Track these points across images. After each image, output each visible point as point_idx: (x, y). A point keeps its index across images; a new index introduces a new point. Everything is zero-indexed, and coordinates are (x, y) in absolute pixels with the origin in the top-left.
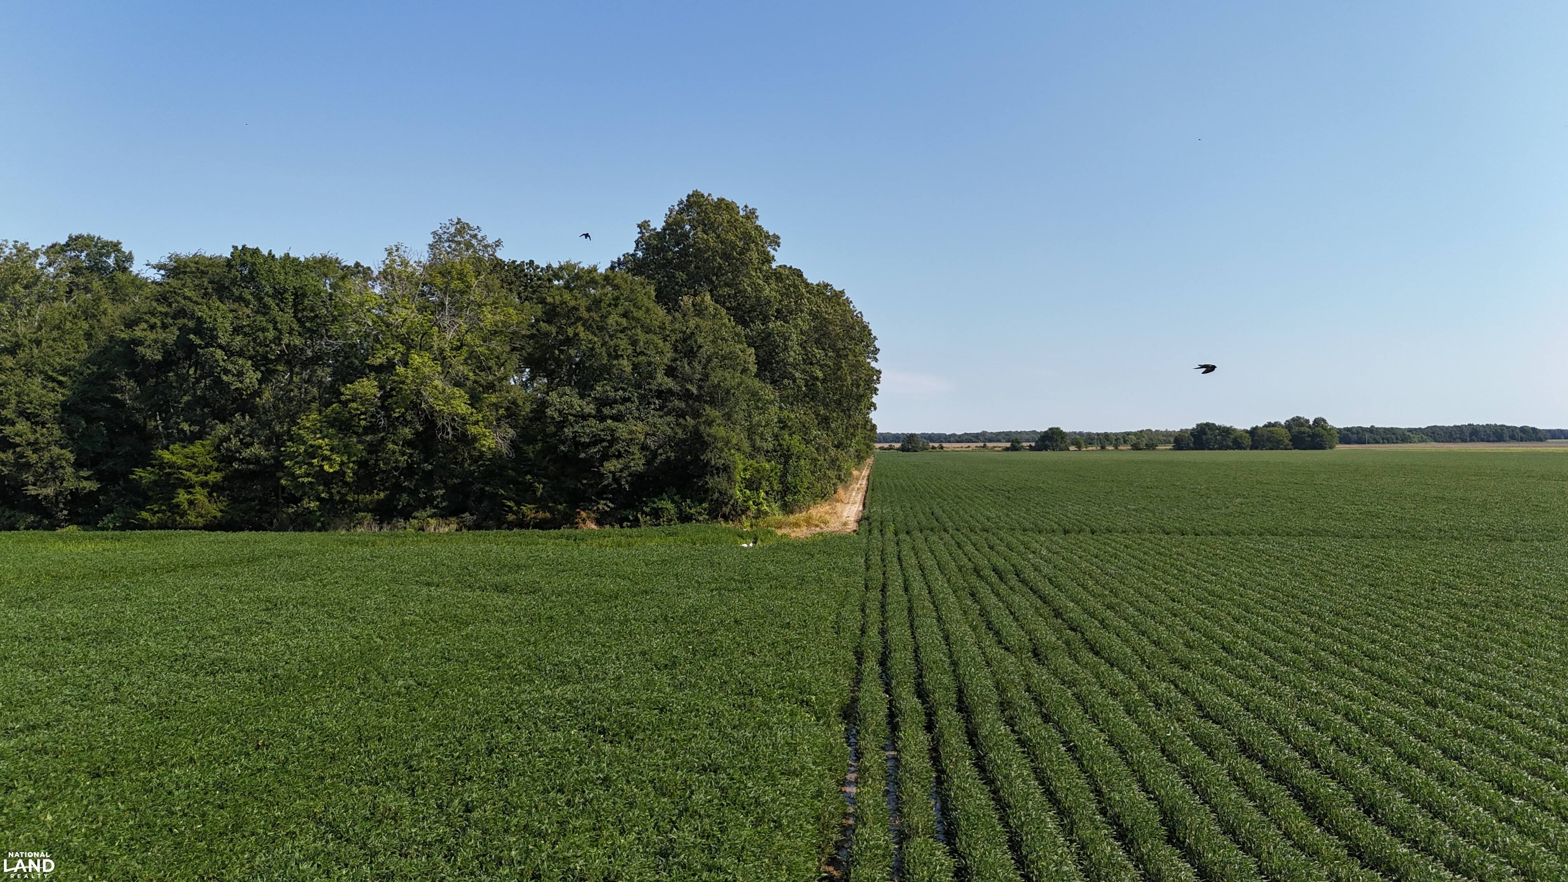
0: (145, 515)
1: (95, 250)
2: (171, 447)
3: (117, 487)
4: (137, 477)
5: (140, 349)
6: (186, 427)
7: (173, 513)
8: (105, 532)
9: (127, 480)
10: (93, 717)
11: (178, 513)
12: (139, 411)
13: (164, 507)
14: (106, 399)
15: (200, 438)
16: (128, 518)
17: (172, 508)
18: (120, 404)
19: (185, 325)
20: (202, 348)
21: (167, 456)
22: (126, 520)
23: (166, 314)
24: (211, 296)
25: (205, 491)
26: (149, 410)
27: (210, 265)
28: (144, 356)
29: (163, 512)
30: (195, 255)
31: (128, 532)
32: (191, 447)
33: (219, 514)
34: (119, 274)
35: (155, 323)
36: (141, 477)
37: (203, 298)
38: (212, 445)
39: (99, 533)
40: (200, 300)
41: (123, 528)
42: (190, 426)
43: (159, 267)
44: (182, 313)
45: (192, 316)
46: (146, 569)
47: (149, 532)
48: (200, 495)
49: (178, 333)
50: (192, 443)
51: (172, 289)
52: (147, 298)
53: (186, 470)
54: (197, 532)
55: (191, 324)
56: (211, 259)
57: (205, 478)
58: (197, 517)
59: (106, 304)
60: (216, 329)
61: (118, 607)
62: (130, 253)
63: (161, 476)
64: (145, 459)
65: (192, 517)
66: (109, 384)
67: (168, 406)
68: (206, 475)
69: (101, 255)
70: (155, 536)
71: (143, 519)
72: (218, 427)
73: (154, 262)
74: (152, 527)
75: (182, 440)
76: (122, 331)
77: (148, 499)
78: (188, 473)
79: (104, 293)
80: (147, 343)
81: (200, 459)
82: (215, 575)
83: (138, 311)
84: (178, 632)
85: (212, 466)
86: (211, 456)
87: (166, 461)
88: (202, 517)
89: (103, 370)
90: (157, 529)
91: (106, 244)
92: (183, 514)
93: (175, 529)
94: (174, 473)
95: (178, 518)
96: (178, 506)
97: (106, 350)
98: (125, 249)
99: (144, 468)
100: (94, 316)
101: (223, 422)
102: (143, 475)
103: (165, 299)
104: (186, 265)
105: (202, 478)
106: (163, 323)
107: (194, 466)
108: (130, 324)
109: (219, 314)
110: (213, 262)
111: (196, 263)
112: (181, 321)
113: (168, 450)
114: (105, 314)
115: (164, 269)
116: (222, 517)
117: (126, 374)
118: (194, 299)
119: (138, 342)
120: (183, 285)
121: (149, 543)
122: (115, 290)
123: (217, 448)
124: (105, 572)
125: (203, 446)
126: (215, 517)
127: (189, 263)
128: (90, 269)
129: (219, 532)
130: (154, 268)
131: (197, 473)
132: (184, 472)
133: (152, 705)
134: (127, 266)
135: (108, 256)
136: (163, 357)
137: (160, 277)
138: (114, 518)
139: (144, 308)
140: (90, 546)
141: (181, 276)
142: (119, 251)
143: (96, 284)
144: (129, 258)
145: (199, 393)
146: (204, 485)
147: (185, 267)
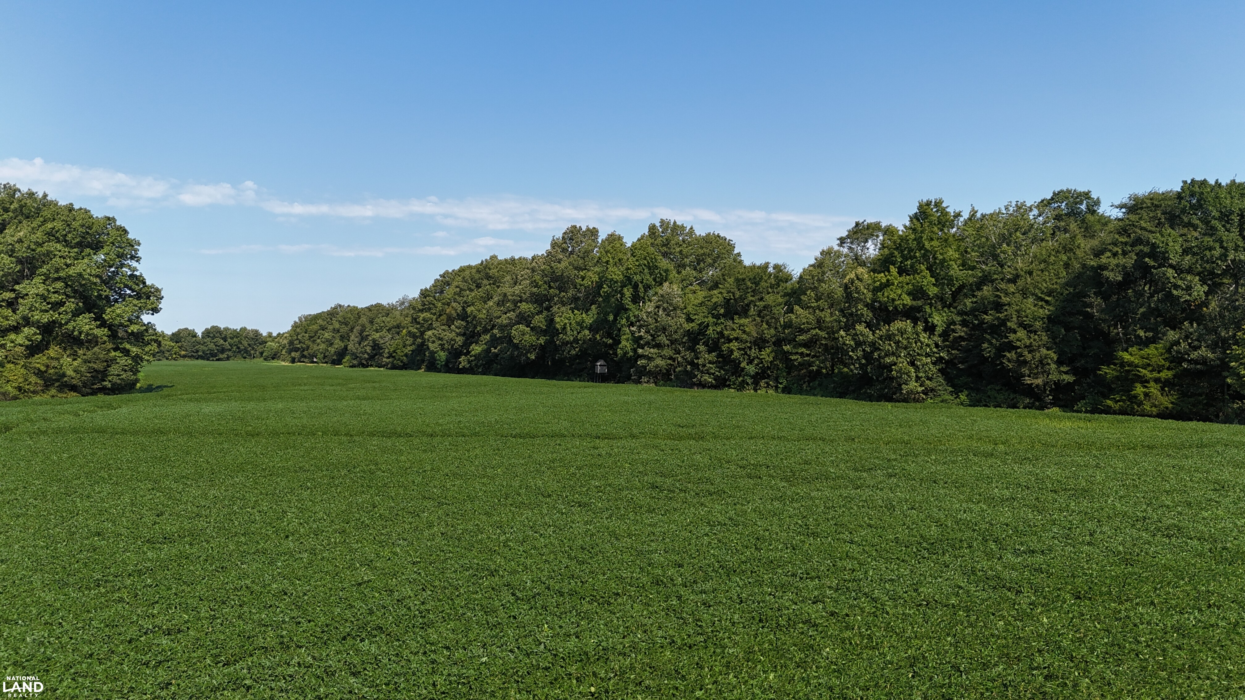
0: (1109, 402)
1: (1072, 200)
2: (1130, 349)
3: (1088, 380)
4: (1103, 373)
5: (1105, 272)
6: (1142, 333)
7: (1132, 403)
8: (1079, 414)
9: (1096, 375)
10: (1075, 553)
11: (1136, 403)
12: (1104, 321)
13: (1124, 398)
14: (1080, 313)
15: (1154, 342)
16: (1097, 404)
17: (1130, 398)
18: (1090, 316)
19: (1141, 251)
20: (1156, 269)
21: (1126, 356)
22: (1095, 406)
23: (1126, 244)
24: (1164, 225)
25: (1158, 386)
26: (1112, 320)
27: (1163, 199)
28: (1108, 278)
29: (1124, 401)
30: (1150, 193)
31: (1097, 415)
32: (1146, 350)
33: (1170, 406)
34: (1089, 217)
35: (1117, 252)
36: (1106, 373)
37: (1156, 227)
38: (1164, 348)
39: (1075, 414)
40: (1154, 229)
41: (1092, 412)
42: (1145, 332)
43: (1121, 207)
44: (1139, 241)
45: (1148, 243)
46: (1111, 445)
47: (1112, 416)
48: (1154, 389)
49: (1135, 257)
50: (1147, 346)
51: (1131, 223)
52: (1112, 232)
53: (1142, 368)
54: (1152, 419)
55: (1146, 249)
56: (1163, 194)
57: (1158, 375)
58: (1152, 407)
59: (1080, 240)
60: (1168, 252)
61: (1090, 472)
62: (1098, 198)
63: (1121, 373)
64: (1109, 359)
65: (1147, 407)
66: (1082, 301)
67: (1127, 317)
68: (1159, 373)
69: (1076, 203)
70: (1117, 421)
71: (1108, 406)
72: (1169, 333)
73: (1117, 203)
74: (1115, 413)
75: (1138, 344)
76: (1091, 259)
77: (1111, 391)
78: (1143, 371)
79: (1078, 232)
80: (1110, 268)
81: (1153, 360)
82: (1169, 456)
83: (1104, 243)
84: (1138, 498)
85: (1163, 366)
86: (1163, 357)
87: (1126, 360)
88: (1156, 407)
89: (1077, 290)
90: (1119, 414)
91: (1080, 194)
92: (1140, 404)
93: (1134, 416)
94: (1132, 371)
95: (1136, 407)
96: (1135, 397)
97: (1079, 276)
98: (1094, 196)
99: (1108, 366)
100: (1071, 250)
101: (1173, 328)
102: (1107, 371)
103: (1125, 231)
104: (1143, 202)
105: (1155, 375)
106: (1123, 251)
107: (1149, 365)
108: (1098, 254)
109: (1170, 239)
110: (1165, 196)
111: (1151, 199)
112: (1138, 248)
113: (1128, 352)
114: (1079, 248)
115: (1124, 208)
116: (1173, 408)
117: (1095, 293)
118: (1149, 228)
119: (1103, 267)
120: (1140, 219)
121: (1113, 425)
122: (1086, 228)
123: (1169, 351)
124: (1080, 444)
125: (1156, 349)
126: (1167, 408)
127: (1145, 200)
128: (1068, 215)
129: (1170, 421)
130: (1117, 208)
131: (1151, 371)
132: (1140, 369)
133: (1119, 553)
134: (1096, 209)
135: (1081, 204)
136: (1123, 278)
137: (1122, 214)
138: (1086, 404)
139: (1109, 240)
140: (1069, 424)
141: (1139, 211)
142: (1089, 198)
143: (1073, 226)
144: (1097, 203)
145: (1152, 306)
146: (1157, 380)
147: (1141, 204)
